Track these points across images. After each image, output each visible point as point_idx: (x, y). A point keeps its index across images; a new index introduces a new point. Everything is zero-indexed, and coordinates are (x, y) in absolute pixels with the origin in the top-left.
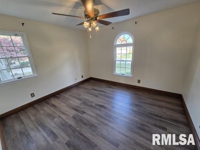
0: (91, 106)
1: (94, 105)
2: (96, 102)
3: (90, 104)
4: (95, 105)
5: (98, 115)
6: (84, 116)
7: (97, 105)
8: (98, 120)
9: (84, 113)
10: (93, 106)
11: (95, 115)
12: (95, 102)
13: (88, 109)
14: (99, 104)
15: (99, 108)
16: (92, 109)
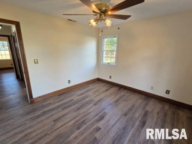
4: (105, 112)
8: (83, 112)
9: (95, 105)
10: (103, 110)
11: (89, 111)
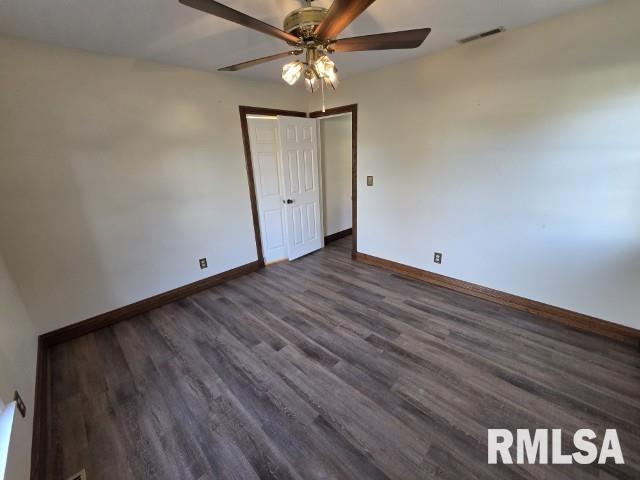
0: (350, 360)
1: (341, 364)
2: (331, 375)
3: (356, 370)
4: (336, 362)
5: (330, 330)
6: (367, 333)
7: (329, 363)
8: (332, 319)
9: (369, 339)
10: (343, 357)
11: (338, 329)
12: (335, 377)
13: (358, 348)
14: (318, 366)
15: (323, 348)
16: (348, 348)
